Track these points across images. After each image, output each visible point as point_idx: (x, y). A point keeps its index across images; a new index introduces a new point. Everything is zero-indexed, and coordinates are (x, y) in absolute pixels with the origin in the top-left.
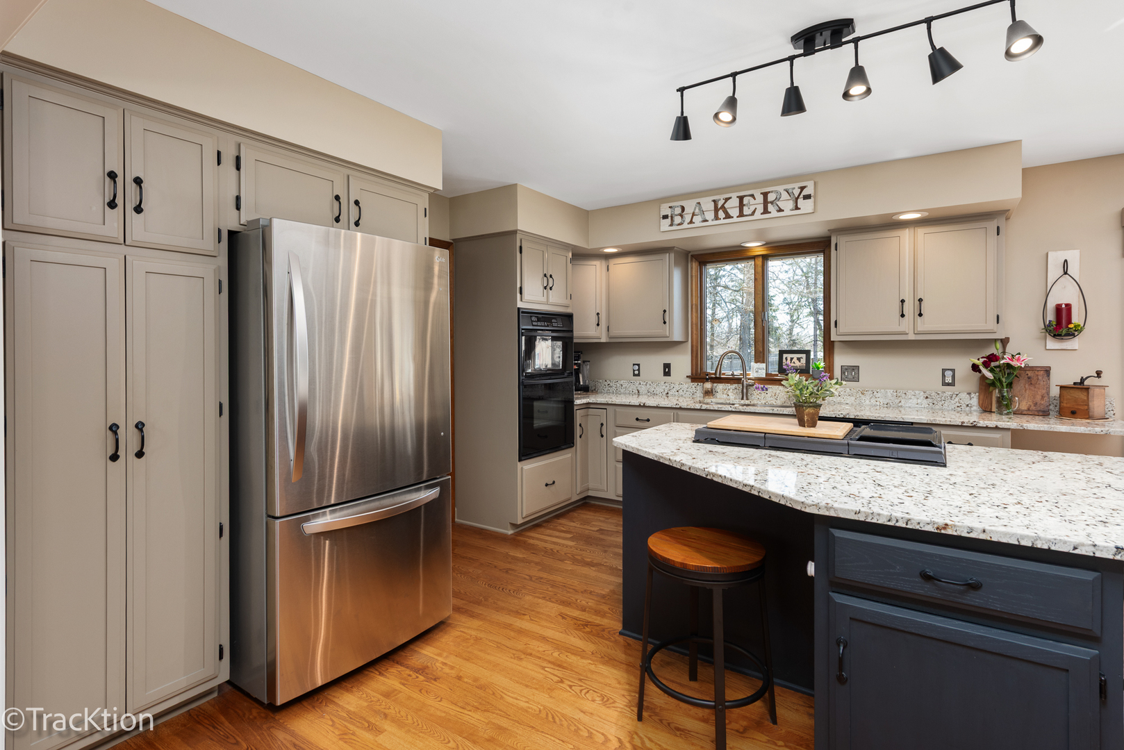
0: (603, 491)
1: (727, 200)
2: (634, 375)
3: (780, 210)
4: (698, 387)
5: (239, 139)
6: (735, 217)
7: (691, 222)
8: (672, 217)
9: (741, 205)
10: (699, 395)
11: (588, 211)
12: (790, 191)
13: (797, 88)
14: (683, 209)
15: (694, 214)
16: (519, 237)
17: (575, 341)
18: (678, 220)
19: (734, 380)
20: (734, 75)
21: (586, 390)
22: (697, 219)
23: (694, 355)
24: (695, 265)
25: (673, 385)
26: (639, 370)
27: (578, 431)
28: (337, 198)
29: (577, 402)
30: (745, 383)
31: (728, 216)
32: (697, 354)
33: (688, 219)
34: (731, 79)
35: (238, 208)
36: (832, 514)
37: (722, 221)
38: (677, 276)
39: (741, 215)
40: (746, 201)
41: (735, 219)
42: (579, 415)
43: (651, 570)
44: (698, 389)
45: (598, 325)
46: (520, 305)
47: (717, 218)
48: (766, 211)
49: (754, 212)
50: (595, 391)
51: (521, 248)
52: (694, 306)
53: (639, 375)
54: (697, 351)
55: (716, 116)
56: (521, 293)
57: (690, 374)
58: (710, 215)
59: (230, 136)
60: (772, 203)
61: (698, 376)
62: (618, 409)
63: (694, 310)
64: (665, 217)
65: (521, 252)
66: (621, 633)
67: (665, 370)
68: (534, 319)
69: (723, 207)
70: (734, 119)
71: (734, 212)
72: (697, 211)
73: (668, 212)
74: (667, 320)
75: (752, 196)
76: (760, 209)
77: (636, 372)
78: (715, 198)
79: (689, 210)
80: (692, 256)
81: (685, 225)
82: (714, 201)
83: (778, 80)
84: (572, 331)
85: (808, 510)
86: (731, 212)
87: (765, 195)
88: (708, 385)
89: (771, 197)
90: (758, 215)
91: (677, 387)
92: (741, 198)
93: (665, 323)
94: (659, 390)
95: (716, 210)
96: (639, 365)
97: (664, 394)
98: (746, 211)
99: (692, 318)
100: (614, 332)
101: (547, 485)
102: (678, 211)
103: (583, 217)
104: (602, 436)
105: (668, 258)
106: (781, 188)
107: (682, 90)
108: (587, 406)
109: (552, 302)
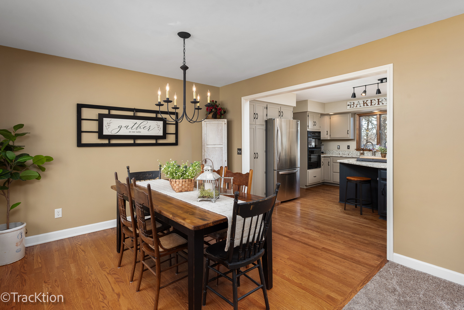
0: (329, 180)
1: (367, 101)
2: (338, 149)
3: (383, 104)
4: (359, 152)
5: (267, 104)
6: (369, 106)
7: (356, 107)
8: (351, 105)
9: (371, 102)
10: (359, 154)
11: (325, 103)
12: (386, 99)
13: (379, 89)
14: (354, 103)
15: (357, 105)
16: (308, 113)
17: (321, 139)
18: (352, 106)
19: (370, 150)
20: (366, 86)
21: (323, 153)
22: (358, 106)
23: (357, 143)
24: (357, 117)
25: (350, 152)
26: (339, 147)
27: (322, 164)
28: (279, 112)
29: (322, 156)
30: (373, 151)
31: (367, 105)
32: (358, 143)
33: (355, 106)
34: (365, 86)
35: (267, 116)
36: (381, 168)
37: (366, 107)
38: (352, 119)
39: (371, 105)
40: (373, 101)
41: (370, 106)
42: (322, 159)
43: (347, 182)
44: (358, 153)
45: (327, 134)
46: (308, 130)
47: (364, 105)
48: (379, 104)
49: (375, 104)
50: (325, 154)
51: (308, 115)
52: (357, 129)
53: (339, 149)
54: (358, 142)
55: (361, 94)
56: (308, 127)
57: (356, 149)
58: (362, 105)
59: (265, 103)
60: (380, 102)
61: (358, 149)
62: (334, 158)
63: (357, 130)
64: (349, 105)
65: (308, 116)
66: (339, 202)
67: (348, 147)
68: (311, 133)
69: (366, 103)
70: (366, 95)
71: (369, 104)
72: (358, 104)
73: (350, 104)
74: (349, 133)
75: (375, 100)
76: (377, 103)
77: (339, 148)
78: (363, 100)
79: (356, 103)
80: (357, 114)
81: (355, 107)
82: (363, 101)
83: (375, 88)
84: (320, 136)
85: (377, 167)
86: (368, 104)
87: (378, 100)
88: (362, 152)
89: (380, 100)
90: (376, 105)
91: (352, 152)
92: (371, 101)
93: (348, 134)
94: (346, 153)
95: (364, 104)
96: (339, 146)
97: (348, 154)
98: (373, 104)
99: (357, 132)
100: (332, 136)
101: (314, 177)
102: (353, 103)
103: (323, 105)
104: (329, 165)
105: (349, 115)
106: (383, 98)
107: (354, 88)
108: (325, 157)
109: (315, 129)
